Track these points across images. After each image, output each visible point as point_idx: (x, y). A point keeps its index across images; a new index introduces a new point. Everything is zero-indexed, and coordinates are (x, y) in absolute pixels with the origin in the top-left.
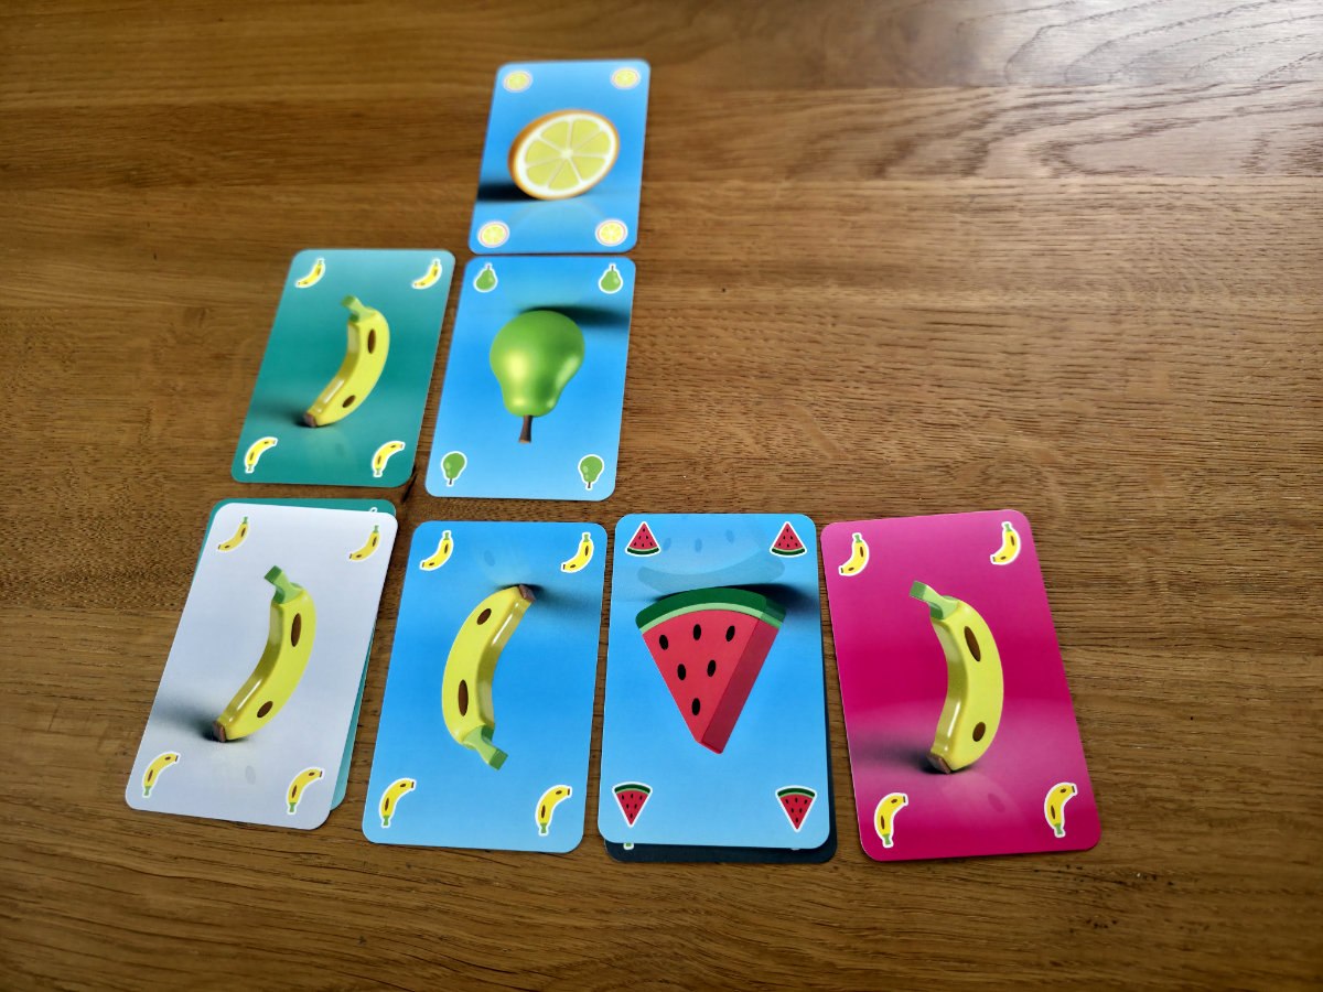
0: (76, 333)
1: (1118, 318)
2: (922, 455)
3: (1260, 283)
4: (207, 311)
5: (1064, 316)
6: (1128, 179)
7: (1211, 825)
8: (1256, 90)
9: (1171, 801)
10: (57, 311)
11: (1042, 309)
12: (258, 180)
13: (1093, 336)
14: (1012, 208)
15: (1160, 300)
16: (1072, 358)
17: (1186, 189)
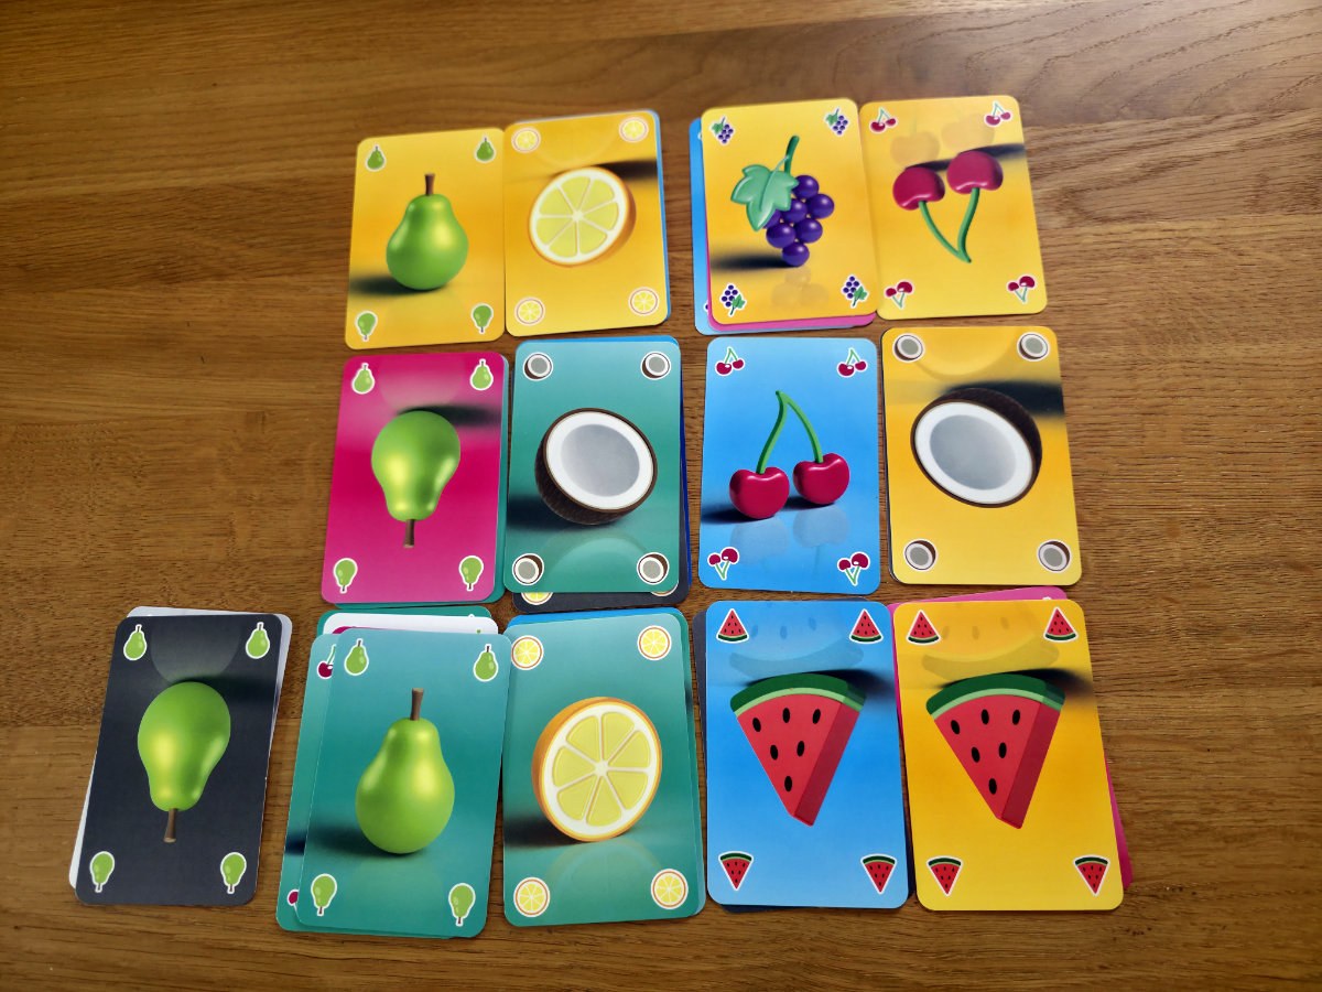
0: (141, 446)
4: (267, 415)
10: (117, 424)
12: (291, 270)
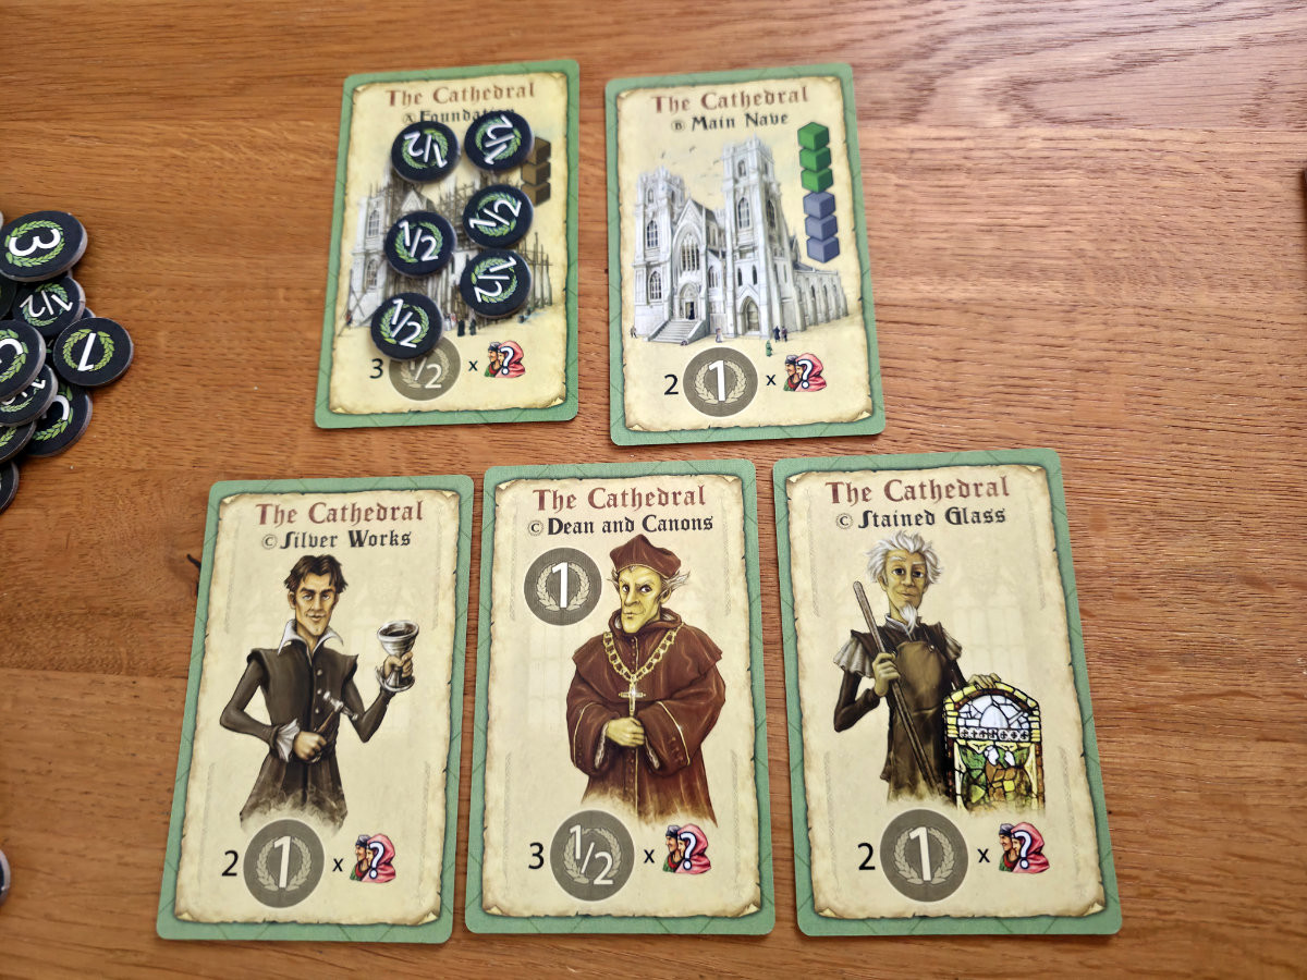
1: (1072, 315)
5: (1008, 312)
6: (1099, 131)
11: (984, 304)
13: (1043, 340)
14: (959, 168)
15: (1126, 293)
16: (1013, 367)
17: (1169, 146)
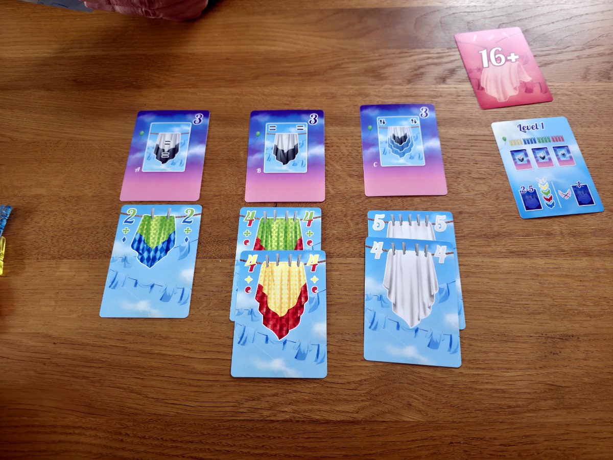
2: (473, 190)
3: (592, 123)
7: (591, 317)
8: (583, 49)
9: (576, 310)
